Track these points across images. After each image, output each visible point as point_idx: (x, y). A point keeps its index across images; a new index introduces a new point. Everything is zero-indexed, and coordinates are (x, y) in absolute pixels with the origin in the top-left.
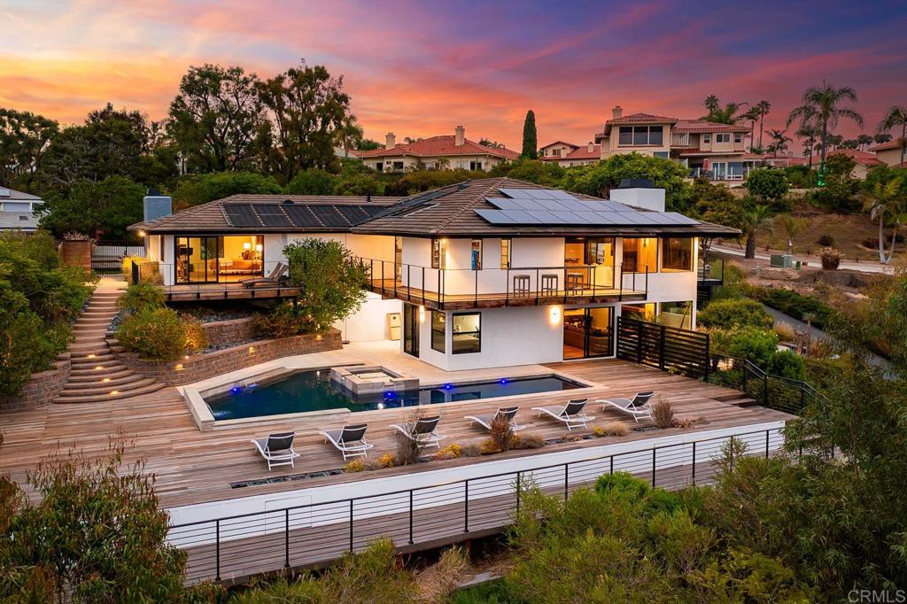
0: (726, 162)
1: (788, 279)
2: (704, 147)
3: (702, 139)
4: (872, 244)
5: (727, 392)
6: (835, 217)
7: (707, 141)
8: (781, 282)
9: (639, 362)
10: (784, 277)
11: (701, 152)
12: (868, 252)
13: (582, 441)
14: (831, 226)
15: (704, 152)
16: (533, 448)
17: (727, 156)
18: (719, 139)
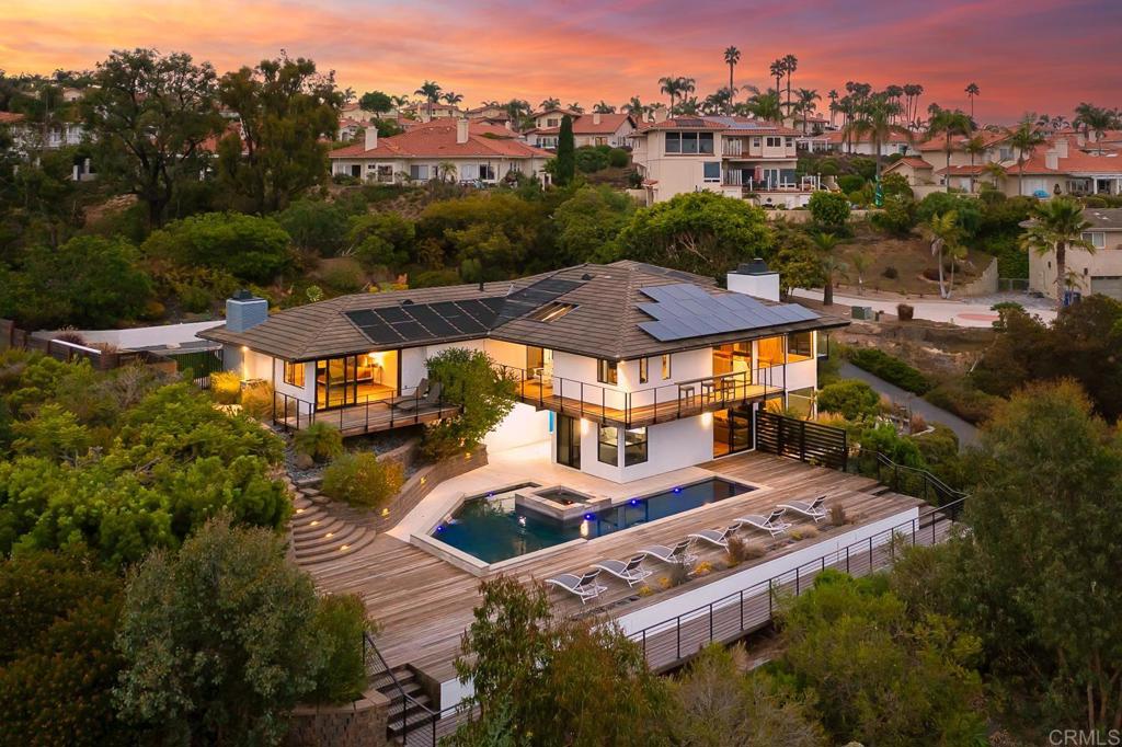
0: (778, 168)
1: (870, 333)
2: (754, 151)
3: (752, 143)
4: (933, 276)
5: (866, 482)
6: (895, 243)
7: (756, 145)
8: (866, 338)
9: (780, 454)
10: (866, 332)
11: (751, 157)
12: (930, 285)
13: (789, 546)
14: (894, 254)
15: (754, 157)
16: (758, 557)
17: (779, 162)
18: (770, 143)
